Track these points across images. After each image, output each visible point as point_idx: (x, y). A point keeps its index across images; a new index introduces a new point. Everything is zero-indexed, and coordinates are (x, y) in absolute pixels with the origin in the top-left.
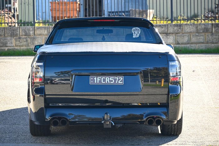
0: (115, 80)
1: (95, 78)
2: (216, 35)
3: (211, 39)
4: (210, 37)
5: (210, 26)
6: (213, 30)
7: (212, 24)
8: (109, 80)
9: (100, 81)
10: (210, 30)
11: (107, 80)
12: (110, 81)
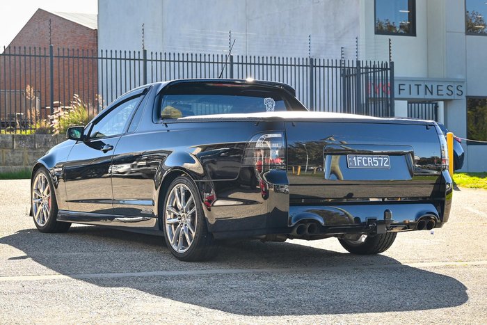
0: (380, 161)
1: (354, 159)
2: (19, 153)
3: (11, 159)
4: (10, 155)
5: (10, 138)
6: (15, 144)
7: (13, 136)
8: (371, 161)
9: (361, 163)
10: (11, 145)
11: (369, 161)
12: (374, 163)
